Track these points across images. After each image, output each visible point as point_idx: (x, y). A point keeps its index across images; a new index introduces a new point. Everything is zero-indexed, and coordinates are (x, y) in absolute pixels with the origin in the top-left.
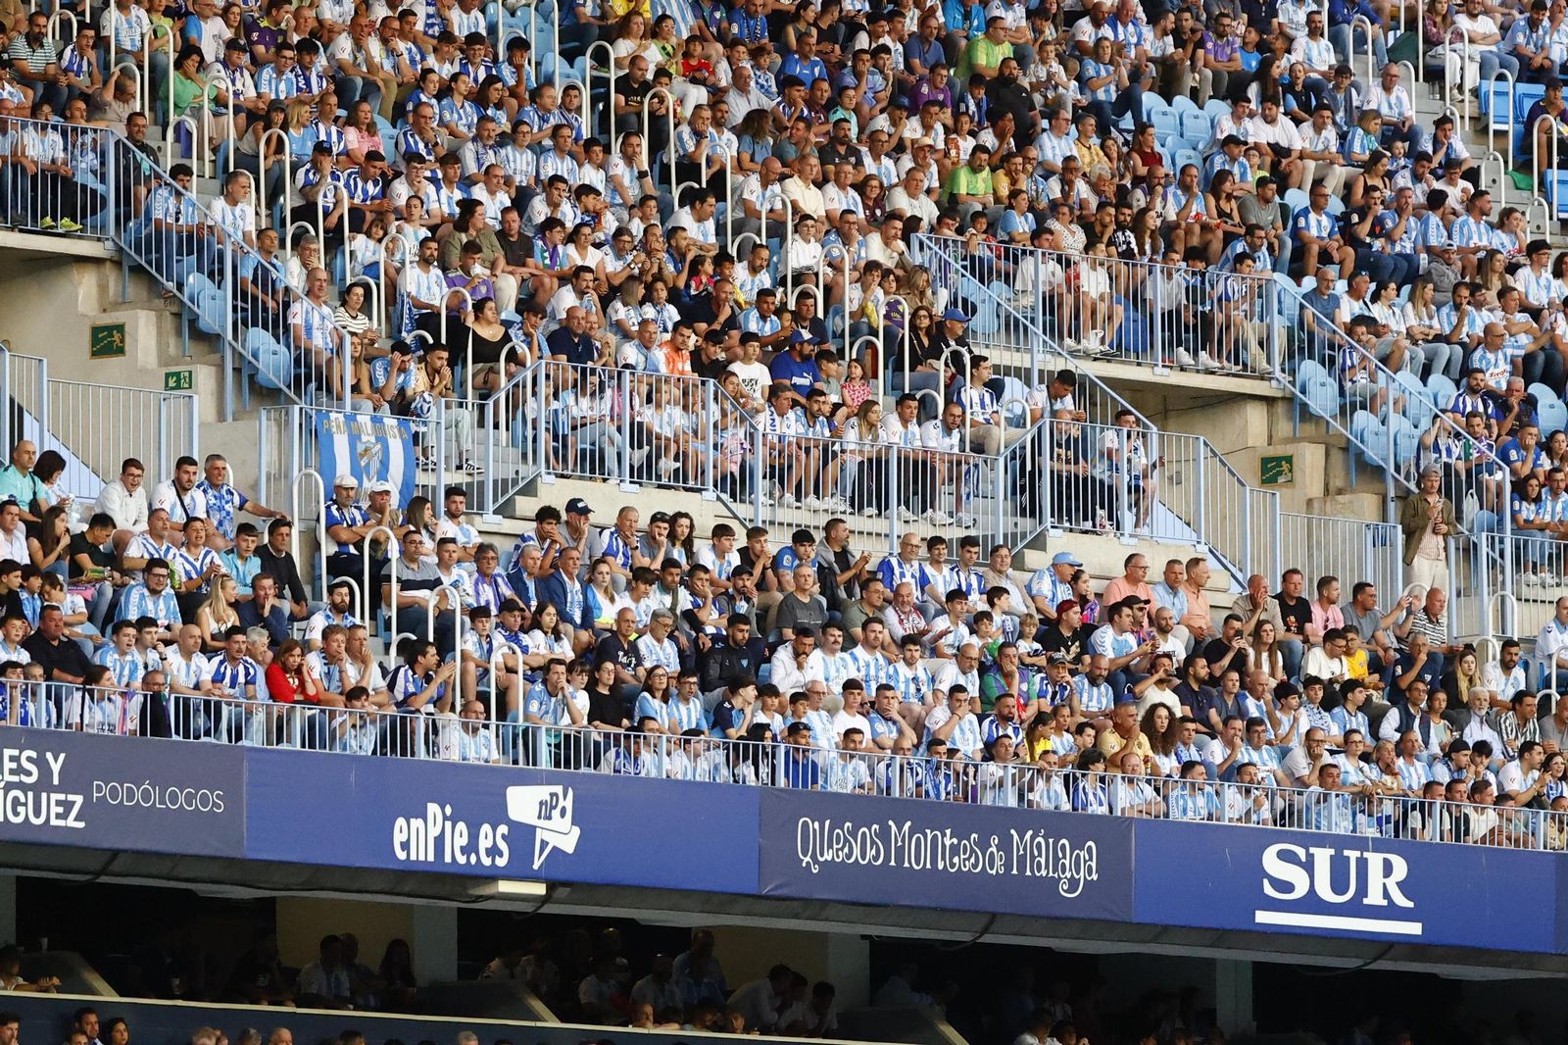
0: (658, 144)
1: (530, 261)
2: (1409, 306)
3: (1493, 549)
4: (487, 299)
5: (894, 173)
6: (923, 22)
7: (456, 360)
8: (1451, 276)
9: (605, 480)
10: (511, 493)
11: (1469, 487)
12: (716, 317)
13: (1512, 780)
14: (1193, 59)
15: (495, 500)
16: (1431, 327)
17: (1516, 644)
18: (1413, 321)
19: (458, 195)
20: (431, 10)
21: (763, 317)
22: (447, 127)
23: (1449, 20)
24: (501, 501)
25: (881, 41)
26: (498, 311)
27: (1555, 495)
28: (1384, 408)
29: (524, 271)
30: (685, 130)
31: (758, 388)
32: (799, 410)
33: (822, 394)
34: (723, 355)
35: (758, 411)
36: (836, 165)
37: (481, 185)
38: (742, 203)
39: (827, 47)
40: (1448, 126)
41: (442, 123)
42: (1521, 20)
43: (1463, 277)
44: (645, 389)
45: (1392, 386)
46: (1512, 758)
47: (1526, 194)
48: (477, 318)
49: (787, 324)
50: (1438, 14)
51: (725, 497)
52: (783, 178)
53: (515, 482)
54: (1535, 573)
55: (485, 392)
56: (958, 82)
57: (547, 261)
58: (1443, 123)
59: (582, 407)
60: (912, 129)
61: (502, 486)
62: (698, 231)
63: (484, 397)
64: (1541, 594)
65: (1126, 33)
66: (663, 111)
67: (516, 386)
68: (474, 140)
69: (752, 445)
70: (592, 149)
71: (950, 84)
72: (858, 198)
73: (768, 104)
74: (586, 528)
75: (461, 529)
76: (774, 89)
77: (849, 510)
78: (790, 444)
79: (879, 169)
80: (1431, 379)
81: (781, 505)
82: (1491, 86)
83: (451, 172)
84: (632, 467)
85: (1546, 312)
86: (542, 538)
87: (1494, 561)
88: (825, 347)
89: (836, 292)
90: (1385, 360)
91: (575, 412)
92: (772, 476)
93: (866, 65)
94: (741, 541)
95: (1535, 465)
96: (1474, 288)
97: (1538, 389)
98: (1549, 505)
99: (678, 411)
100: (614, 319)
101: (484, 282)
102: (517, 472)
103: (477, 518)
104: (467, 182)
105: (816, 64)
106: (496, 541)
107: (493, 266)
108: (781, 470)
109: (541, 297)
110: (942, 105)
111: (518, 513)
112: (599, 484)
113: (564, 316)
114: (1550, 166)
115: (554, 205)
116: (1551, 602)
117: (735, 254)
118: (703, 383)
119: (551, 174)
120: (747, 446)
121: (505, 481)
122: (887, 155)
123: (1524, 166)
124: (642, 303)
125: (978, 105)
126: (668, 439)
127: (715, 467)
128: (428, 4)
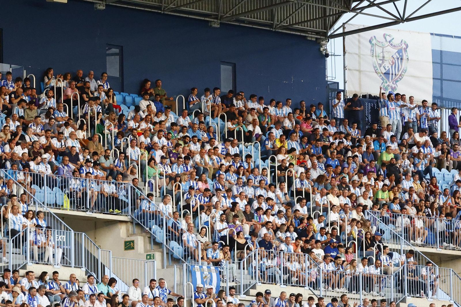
0: (290, 185)
1: (253, 220)
4: (240, 231)
5: (359, 192)
6: (368, 148)
7: (232, 249)
9: (276, 284)
10: (248, 288)
12: (308, 236)
14: (447, 157)
15: (244, 290)
19: (232, 201)
20: (223, 147)
21: (322, 236)
24: (245, 291)
25: (355, 154)
26: (244, 235)
29: (251, 223)
30: (298, 180)
31: (321, 256)
32: (333, 263)
33: (340, 258)
34: (310, 247)
35: (321, 263)
36: (343, 191)
37: (238, 198)
38: (316, 202)
39: (339, 156)
41: (226, 180)
44: (287, 257)
49: (329, 237)
51: (311, 288)
52: (327, 194)
53: (250, 285)
55: (240, 259)
56: (378, 165)
57: (258, 220)
59: (269, 263)
60: (365, 179)
61: (246, 286)
62: (303, 211)
63: (240, 260)
65: (427, 151)
66: (291, 175)
67: (250, 257)
68: (236, 185)
69: (319, 273)
70: (271, 186)
71: (376, 166)
72: (349, 200)
73: (322, 173)
75: (234, 299)
76: (324, 168)
77: (348, 292)
78: (330, 273)
79: (355, 191)
81: (328, 291)
83: (229, 194)
84: (284, 280)
86: (258, 301)
88: (340, 244)
89: (343, 228)
91: (266, 264)
92: (325, 282)
93: (351, 161)
99: (297, 264)
100: (278, 236)
101: (240, 226)
102: (250, 282)
103: (239, 296)
104: (234, 197)
105: (336, 161)
106: (244, 302)
107: (242, 222)
108: (328, 280)
109: (256, 231)
110: (373, 172)
111: (251, 294)
112: (274, 285)
113: (263, 236)
115: (260, 203)
117: (313, 217)
118: (304, 255)
119: (259, 194)
120: (318, 273)
121: (247, 285)
122: (358, 187)
124: (286, 232)
125: (384, 172)
126: (294, 272)
127: (308, 280)
128: (222, 145)
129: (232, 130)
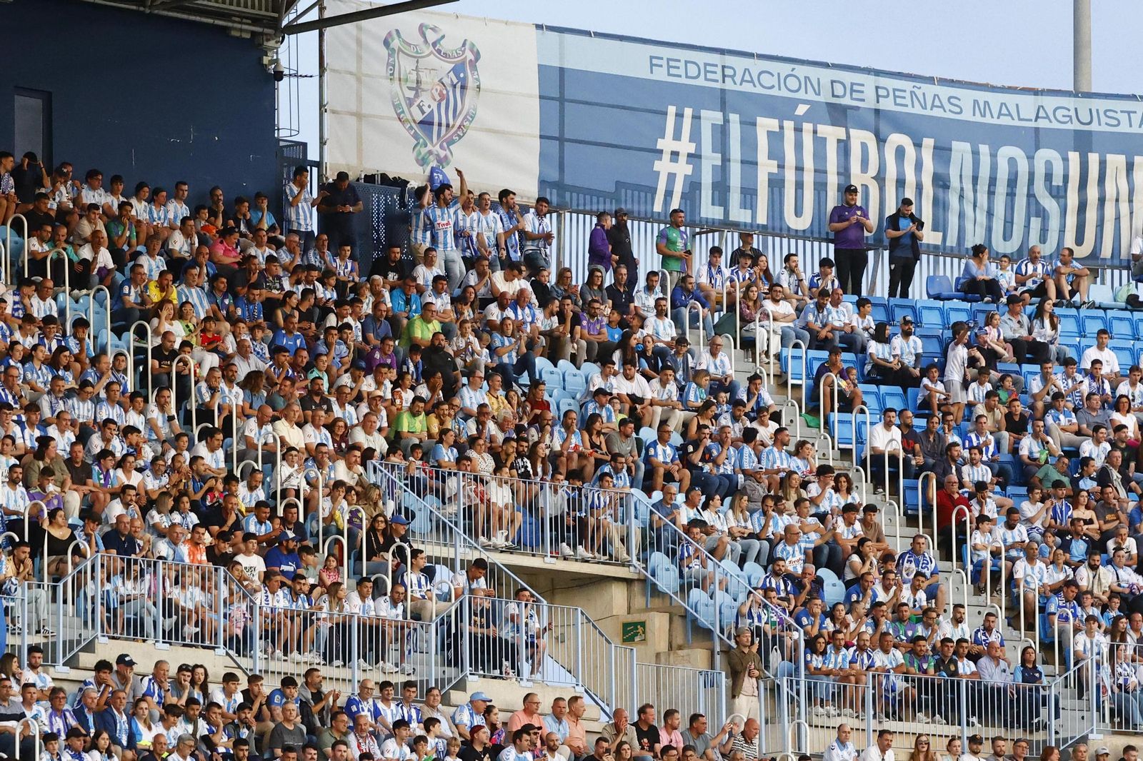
0: (183, 396)
1: (89, 481)
2: (730, 512)
3: (792, 689)
4: (58, 509)
5: (355, 416)
6: (376, 306)
7: (36, 553)
8: (761, 491)
9: (144, 641)
10: (76, 650)
11: (774, 644)
12: (225, 522)
14: (572, 332)
15: (64, 656)
16: (746, 528)
17: (809, 758)
18: (733, 523)
19: (37, 433)
20: (17, 298)
21: (261, 522)
22: (29, 384)
23: (758, 304)
24: (68, 656)
25: (345, 320)
26: (66, 518)
27: (837, 649)
28: (712, 587)
29: (85, 489)
30: (203, 385)
31: (256, 573)
32: (286, 590)
33: (304, 578)
34: (231, 549)
35: (256, 591)
36: (313, 411)
37: (54, 426)
38: (245, 439)
39: (305, 325)
40: (759, 381)
41: (25, 381)
42: (811, 304)
43: (769, 491)
44: (173, 574)
45: (718, 570)
47: (815, 430)
48: (51, 523)
49: (277, 526)
50: (750, 300)
51: (232, 653)
52: (275, 419)
53: (79, 642)
54: (822, 707)
55: (57, 576)
56: (401, 350)
57: (102, 481)
58: (754, 379)
59: (128, 588)
60: (368, 384)
61: (69, 645)
62: (213, 460)
63: (57, 580)
64: (826, 722)
65: (524, 314)
66: (187, 372)
67: (80, 572)
68: (49, 393)
69: (252, 615)
70: (136, 399)
71: (396, 352)
72: (329, 435)
73: (263, 366)
74: (131, 675)
75: (40, 677)
76: (268, 355)
77: (322, 662)
78: (279, 614)
79: (344, 414)
80: (746, 566)
81: (273, 659)
82: (789, 352)
83: (34, 417)
84: (164, 631)
85: (830, 516)
86: (99, 683)
87: (793, 698)
88: (305, 543)
89: (312, 503)
90: (712, 552)
91: (122, 590)
92: (266, 638)
93: (335, 338)
94: (244, 684)
95: (821, 627)
96: (777, 499)
97: (825, 573)
98: (833, 656)
99: (197, 591)
100: (151, 523)
101: (56, 497)
102: (80, 635)
103: (51, 669)
104: (44, 424)
105: (298, 337)
106: (65, 686)
107: (62, 485)
108: (273, 633)
109: (97, 508)
110: (390, 367)
111: (81, 665)
112: (140, 644)
113: (115, 521)
114: (832, 410)
115: (107, 440)
116: (834, 728)
117: (239, 476)
118: (216, 570)
119: (105, 417)
120: (248, 615)
121: (71, 642)
122: (350, 403)
123: (813, 410)
124: (171, 512)
125: (416, 367)
126: (190, 611)
127: (225, 631)
128: (14, 294)
129: (39, 257)
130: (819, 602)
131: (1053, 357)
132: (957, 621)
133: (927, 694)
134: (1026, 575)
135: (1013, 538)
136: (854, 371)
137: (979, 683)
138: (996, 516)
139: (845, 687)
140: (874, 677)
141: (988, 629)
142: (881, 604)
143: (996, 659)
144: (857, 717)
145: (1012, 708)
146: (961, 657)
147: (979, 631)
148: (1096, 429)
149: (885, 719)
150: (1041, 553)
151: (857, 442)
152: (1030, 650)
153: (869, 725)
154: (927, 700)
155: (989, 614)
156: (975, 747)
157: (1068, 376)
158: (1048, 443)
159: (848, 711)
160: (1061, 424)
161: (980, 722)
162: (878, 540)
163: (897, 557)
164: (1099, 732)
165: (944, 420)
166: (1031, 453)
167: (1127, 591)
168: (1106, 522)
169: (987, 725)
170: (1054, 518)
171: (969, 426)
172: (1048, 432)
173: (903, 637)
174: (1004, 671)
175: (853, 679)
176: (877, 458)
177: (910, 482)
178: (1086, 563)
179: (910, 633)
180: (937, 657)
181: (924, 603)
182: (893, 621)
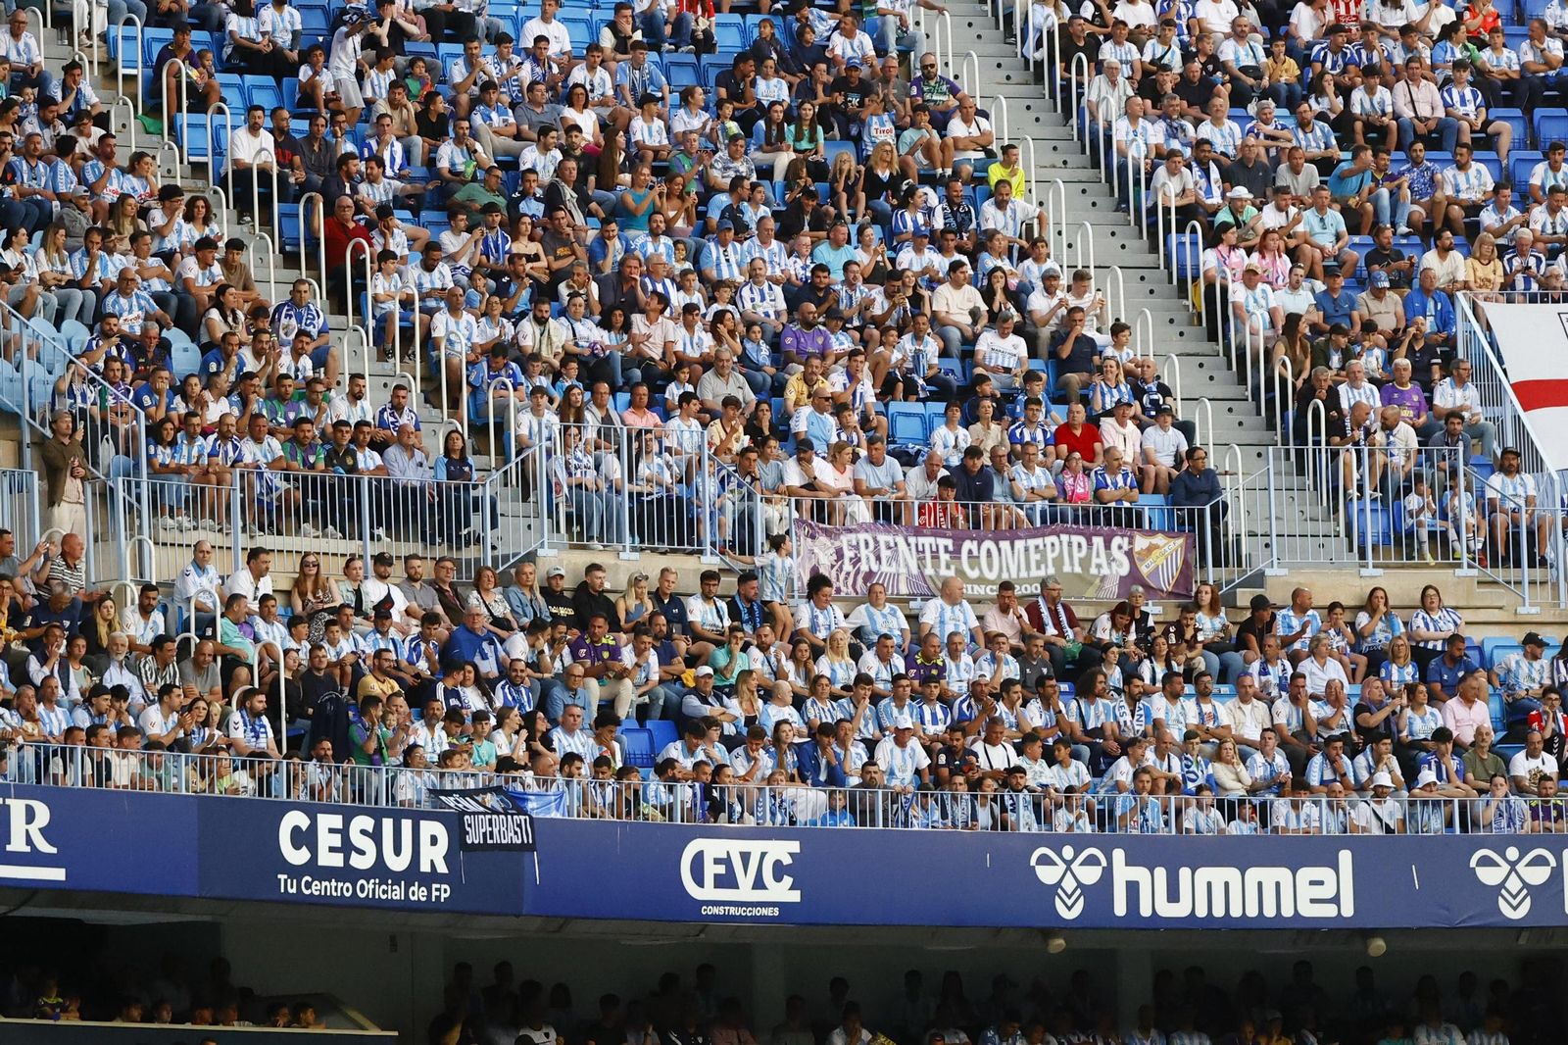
2: (42, 252)
3: (130, 494)
8: (84, 221)
11: (105, 432)
13: (153, 725)
16: (63, 273)
17: (154, 588)
18: (46, 267)
27: (191, 439)
28: (18, 355)
40: (77, 71)
43: (95, 222)
45: (26, 332)
46: (153, 702)
47: (155, 138)
54: (172, 517)
58: (72, 69)
64: (179, 538)
80: (65, 325)
82: (119, 31)
85: (178, 256)
87: (131, 506)
90: (18, 306)
95: (168, 409)
96: (106, 233)
97: (173, 334)
98: (185, 449)
114: (180, 110)
116: (188, 546)
123: (153, 110)
130: (165, 374)
131: (482, 32)
132: (355, 396)
133: (314, 497)
134: (449, 333)
135: (432, 282)
136: (210, 56)
137: (387, 481)
138: (406, 252)
139: (203, 490)
140: (242, 476)
141: (397, 407)
142: (251, 376)
143: (410, 449)
144: (220, 530)
145: (432, 515)
146: (361, 446)
147: (384, 410)
148: (544, 131)
149: (258, 533)
150: (469, 302)
151: (214, 154)
152: (454, 435)
153: (236, 542)
154: (315, 506)
155: (398, 387)
156: (382, 569)
157: (501, 57)
158: (476, 151)
159: (208, 522)
160: (493, 124)
161: (389, 535)
162: (245, 288)
163: (271, 310)
164: (552, 546)
165: (333, 122)
166: (453, 164)
167: (587, 352)
168: (557, 258)
169: (398, 539)
170: (486, 253)
171: (366, 129)
172: (475, 135)
173: (282, 420)
174: (421, 465)
175: (213, 478)
176: (242, 173)
177: (288, 207)
178: (531, 314)
179: (292, 416)
180: (328, 447)
181: (310, 374)
182: (267, 398)
